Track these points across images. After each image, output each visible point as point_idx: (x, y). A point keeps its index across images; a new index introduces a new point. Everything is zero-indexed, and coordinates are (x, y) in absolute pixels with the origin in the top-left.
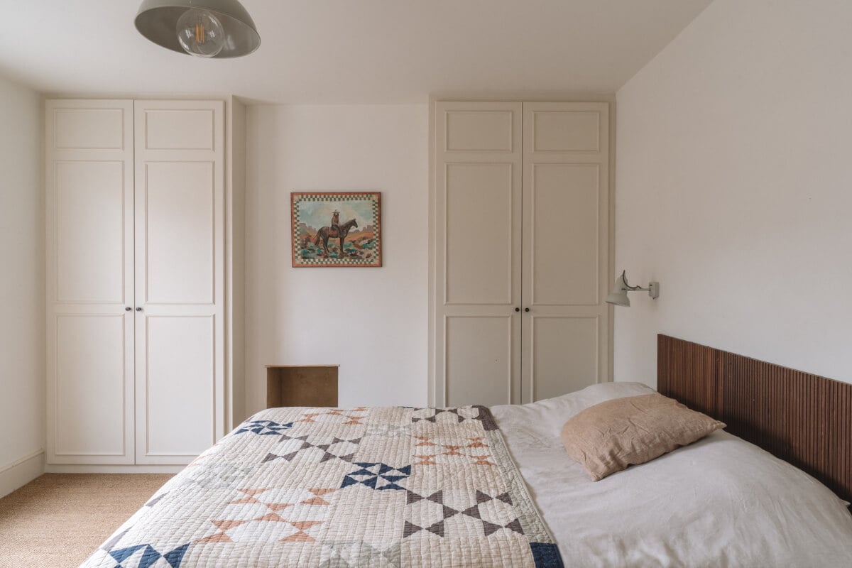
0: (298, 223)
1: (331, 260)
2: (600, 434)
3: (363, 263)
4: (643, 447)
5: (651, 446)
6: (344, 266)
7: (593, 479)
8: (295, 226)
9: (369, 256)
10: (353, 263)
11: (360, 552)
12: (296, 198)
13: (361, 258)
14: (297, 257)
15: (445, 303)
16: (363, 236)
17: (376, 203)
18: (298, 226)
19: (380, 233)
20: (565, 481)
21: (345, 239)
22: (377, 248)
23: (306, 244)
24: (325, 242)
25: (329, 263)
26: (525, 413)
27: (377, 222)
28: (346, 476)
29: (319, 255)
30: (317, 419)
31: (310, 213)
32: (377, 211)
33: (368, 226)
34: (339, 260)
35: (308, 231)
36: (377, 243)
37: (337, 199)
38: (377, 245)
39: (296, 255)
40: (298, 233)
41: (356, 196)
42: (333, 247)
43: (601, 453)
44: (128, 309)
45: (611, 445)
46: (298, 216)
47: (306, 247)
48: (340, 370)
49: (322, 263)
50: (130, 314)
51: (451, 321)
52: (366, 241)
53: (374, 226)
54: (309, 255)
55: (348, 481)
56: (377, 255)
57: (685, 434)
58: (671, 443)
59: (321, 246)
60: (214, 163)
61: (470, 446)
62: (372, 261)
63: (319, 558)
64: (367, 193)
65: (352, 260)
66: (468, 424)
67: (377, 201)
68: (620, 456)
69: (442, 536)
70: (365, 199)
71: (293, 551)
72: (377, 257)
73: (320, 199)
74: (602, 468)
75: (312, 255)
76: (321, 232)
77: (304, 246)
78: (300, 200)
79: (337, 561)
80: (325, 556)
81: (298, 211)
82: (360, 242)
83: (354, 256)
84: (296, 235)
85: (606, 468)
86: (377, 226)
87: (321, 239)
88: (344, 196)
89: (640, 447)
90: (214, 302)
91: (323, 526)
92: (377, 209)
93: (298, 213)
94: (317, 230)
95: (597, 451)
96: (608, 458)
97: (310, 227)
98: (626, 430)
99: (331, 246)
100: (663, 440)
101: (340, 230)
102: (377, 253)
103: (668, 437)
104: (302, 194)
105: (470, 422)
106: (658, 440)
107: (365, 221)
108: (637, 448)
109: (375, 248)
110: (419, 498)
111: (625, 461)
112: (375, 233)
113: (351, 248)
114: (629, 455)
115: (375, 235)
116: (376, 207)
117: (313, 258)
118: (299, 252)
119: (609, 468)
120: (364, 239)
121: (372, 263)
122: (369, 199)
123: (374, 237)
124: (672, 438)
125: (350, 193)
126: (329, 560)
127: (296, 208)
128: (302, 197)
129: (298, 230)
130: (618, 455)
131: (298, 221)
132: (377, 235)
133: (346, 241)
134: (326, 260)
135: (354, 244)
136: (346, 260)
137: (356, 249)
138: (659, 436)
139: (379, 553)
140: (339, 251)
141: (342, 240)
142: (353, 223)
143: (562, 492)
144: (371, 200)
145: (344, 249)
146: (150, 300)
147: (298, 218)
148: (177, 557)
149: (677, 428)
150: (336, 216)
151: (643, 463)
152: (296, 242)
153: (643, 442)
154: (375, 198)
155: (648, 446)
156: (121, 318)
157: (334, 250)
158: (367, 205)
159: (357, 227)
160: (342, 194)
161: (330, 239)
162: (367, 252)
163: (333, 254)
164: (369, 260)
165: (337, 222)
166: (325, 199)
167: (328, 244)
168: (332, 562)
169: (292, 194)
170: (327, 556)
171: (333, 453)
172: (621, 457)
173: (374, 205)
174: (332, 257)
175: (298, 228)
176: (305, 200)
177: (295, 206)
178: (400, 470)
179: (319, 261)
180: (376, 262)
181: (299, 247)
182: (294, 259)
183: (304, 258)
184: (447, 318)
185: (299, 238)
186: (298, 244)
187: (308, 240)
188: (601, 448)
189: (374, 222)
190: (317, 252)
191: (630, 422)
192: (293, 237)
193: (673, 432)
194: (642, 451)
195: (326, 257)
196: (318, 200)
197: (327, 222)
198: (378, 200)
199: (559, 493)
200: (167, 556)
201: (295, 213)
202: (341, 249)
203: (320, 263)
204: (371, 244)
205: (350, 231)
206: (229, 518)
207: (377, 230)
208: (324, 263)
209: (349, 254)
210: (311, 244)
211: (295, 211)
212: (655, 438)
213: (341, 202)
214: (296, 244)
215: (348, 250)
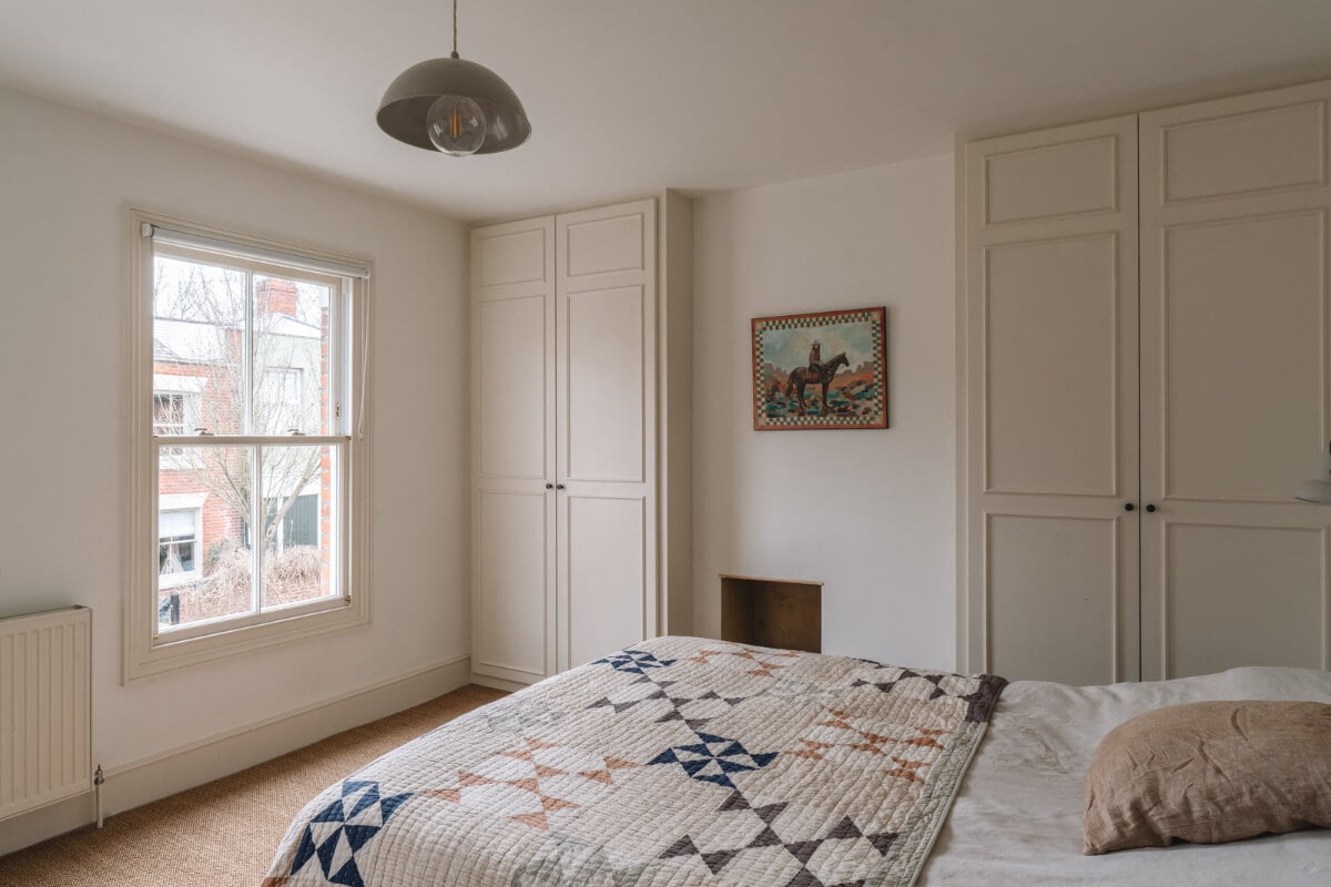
0: (762, 364)
1: (809, 418)
2: (1130, 763)
3: (858, 422)
4: (1210, 808)
5: (1228, 809)
6: (828, 428)
7: (1085, 849)
8: (758, 368)
9: (867, 411)
10: (842, 423)
11: (586, 862)
12: (759, 326)
13: (854, 414)
14: (760, 415)
15: (984, 490)
16: (857, 379)
17: (878, 325)
18: (762, 368)
19: (886, 373)
20: (1026, 840)
21: (830, 385)
22: (880, 398)
23: (773, 395)
24: (801, 391)
25: (806, 423)
26: (1067, 701)
27: (879, 355)
28: (670, 749)
29: (792, 411)
30: (712, 660)
31: (778, 348)
32: (879, 338)
33: (866, 363)
34: (821, 418)
35: (775, 375)
36: (880, 390)
37: (817, 324)
38: (880, 394)
39: (760, 411)
40: (762, 378)
41: (846, 316)
42: (812, 398)
43: (1116, 803)
44: (549, 486)
45: (1140, 789)
46: (762, 353)
47: (772, 400)
48: (823, 589)
49: (796, 423)
50: (551, 493)
51: (997, 522)
52: (862, 387)
53: (875, 362)
54: (778, 411)
55: (667, 757)
56: (880, 409)
57: (1321, 801)
58: (1282, 814)
59: (795, 397)
60: (643, 286)
61: (911, 742)
62: (872, 419)
63: (534, 854)
64: (862, 311)
65: (841, 418)
66: (944, 703)
67: (878, 322)
68: (1154, 816)
69: (715, 872)
70: (860, 320)
71: (512, 835)
72: (880, 413)
73: (793, 326)
74: (1109, 832)
75: (782, 411)
76: (795, 375)
77: (770, 398)
78: (765, 329)
79: (551, 866)
80: (541, 854)
81: (762, 346)
82: (852, 388)
83: (843, 412)
84: (759, 382)
85: (1116, 831)
86: (880, 362)
87: (794, 386)
88: (827, 319)
89: (1202, 805)
90: (644, 480)
91: (576, 811)
92: (879, 335)
93: (762, 350)
94: (789, 372)
95: (1112, 796)
96: (1127, 815)
97: (778, 369)
98: (1183, 766)
99: (809, 396)
100: (1261, 803)
101: (822, 371)
102: (881, 406)
103: (1274, 798)
104: (767, 319)
105: (950, 701)
106: (1247, 800)
107: (860, 356)
108: (1196, 808)
109: (876, 397)
110: (745, 805)
111: (1165, 830)
112: (876, 373)
113: (839, 400)
114: (1173, 817)
115: (876, 377)
116: (878, 331)
117: (783, 416)
118: (764, 408)
119: (1121, 834)
120: (859, 384)
121: (872, 423)
122: (867, 320)
123: (875, 380)
124: (1285, 803)
125: (836, 313)
126: (543, 862)
127: (758, 342)
128: (767, 324)
129: (762, 375)
130: (1151, 813)
131: (762, 360)
132: (880, 377)
133: (832, 389)
134: (802, 419)
135: (845, 394)
136: (831, 419)
137: (847, 400)
138: (1252, 792)
139: (611, 870)
140: (820, 404)
141: (825, 388)
142: (842, 359)
143: (1001, 858)
144: (870, 322)
145: (828, 402)
146: (573, 476)
147: (762, 357)
148: (392, 806)
149: (1302, 784)
150: (816, 349)
151: (1209, 843)
152: (759, 392)
153: (1211, 797)
154: (876, 316)
155: (1222, 810)
156: (542, 498)
157: (814, 403)
158: (863, 331)
159: (847, 364)
160: (824, 314)
161: (808, 386)
162: (863, 404)
163: (812, 409)
164: (868, 418)
165: (818, 359)
166: (799, 325)
167: (806, 393)
168: (546, 864)
169: (754, 321)
170: (545, 854)
171: (682, 714)
172: (1155, 819)
173: (874, 328)
174: (810, 413)
175: (762, 371)
176: (771, 328)
177: (758, 339)
178: (754, 757)
179: (792, 419)
180: (879, 420)
181: (763, 399)
182: (756, 417)
183: (770, 416)
184: (989, 517)
185: (763, 386)
186: (763, 396)
187: (776, 389)
188: (1121, 790)
189: (875, 355)
190: (788, 407)
191: (1201, 750)
192: (756, 385)
193: (1290, 791)
194: (1206, 816)
195: (802, 414)
196: (790, 327)
197: (803, 361)
198: (882, 320)
199: (994, 858)
200: (383, 803)
201: (758, 349)
202: (825, 403)
203: (792, 424)
204: (871, 391)
205: (837, 372)
206: (481, 773)
207: (880, 369)
208: (799, 423)
209: (836, 409)
210: (780, 395)
211: (758, 346)
212: (1241, 795)
213: (825, 327)
214: (759, 396)
215: (835, 403)
